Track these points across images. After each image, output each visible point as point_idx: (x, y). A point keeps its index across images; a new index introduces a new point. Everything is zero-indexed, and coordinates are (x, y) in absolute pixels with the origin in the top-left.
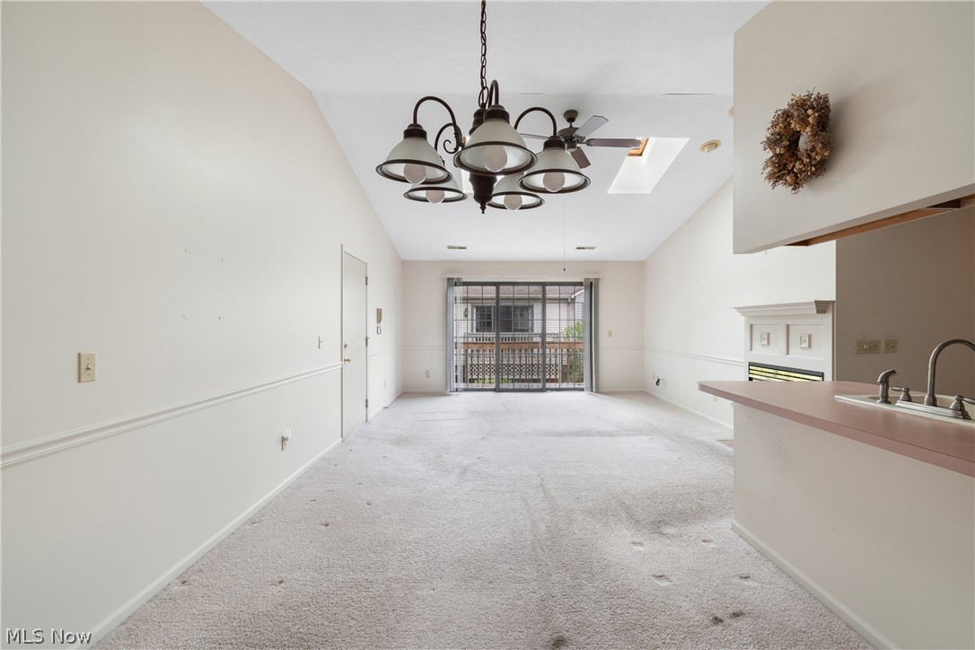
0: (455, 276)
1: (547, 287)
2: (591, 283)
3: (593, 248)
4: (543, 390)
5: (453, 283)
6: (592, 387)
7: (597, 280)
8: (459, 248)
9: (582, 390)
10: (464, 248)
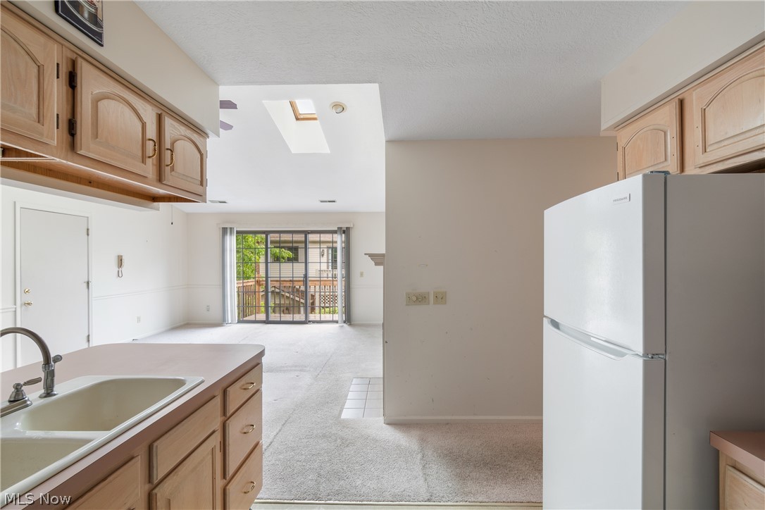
0: (230, 226)
3: (334, 202)
4: (306, 322)
8: (220, 202)
10: (225, 202)
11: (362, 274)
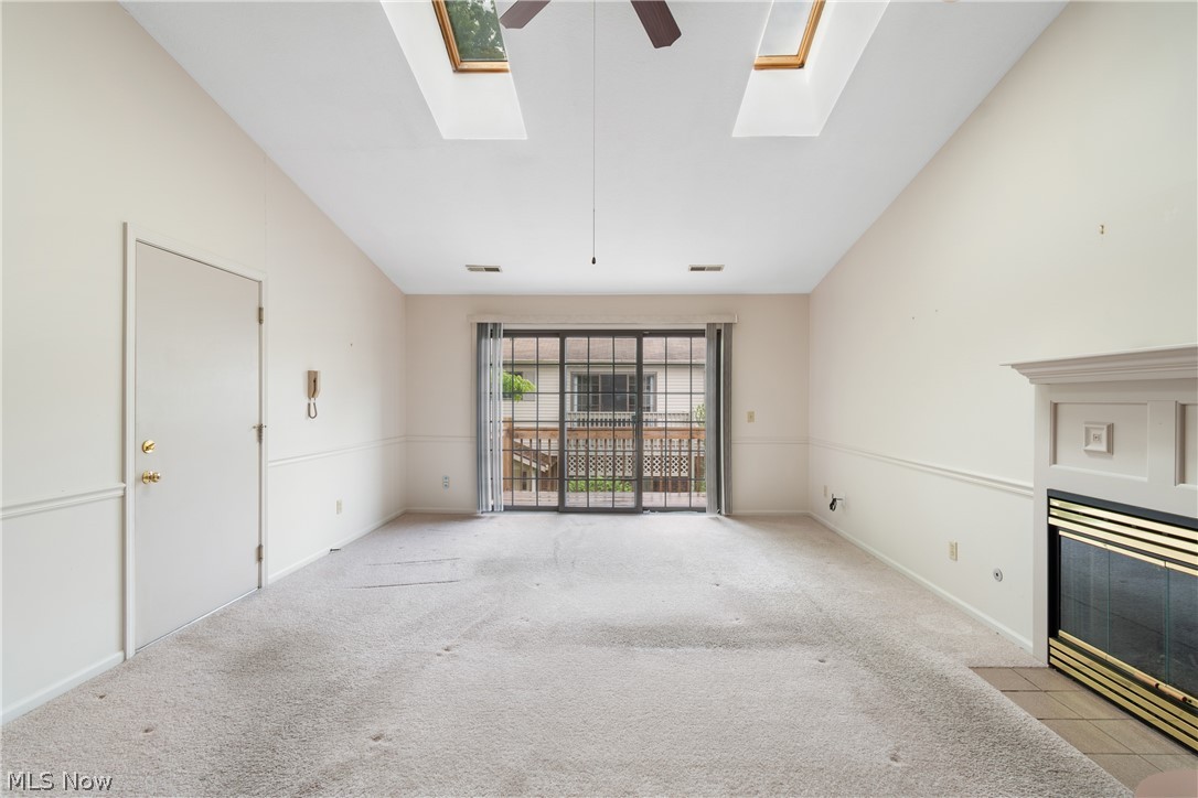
0: (489, 320)
1: (645, 339)
2: (719, 332)
3: (718, 269)
4: (638, 510)
5: (484, 331)
6: (719, 506)
7: (729, 326)
8: (488, 269)
9: (702, 510)
10: (497, 270)
11: (751, 417)
